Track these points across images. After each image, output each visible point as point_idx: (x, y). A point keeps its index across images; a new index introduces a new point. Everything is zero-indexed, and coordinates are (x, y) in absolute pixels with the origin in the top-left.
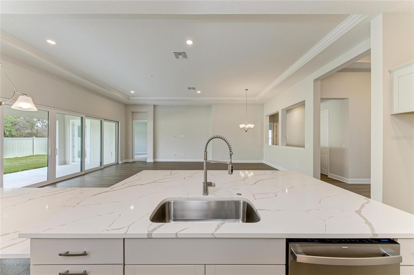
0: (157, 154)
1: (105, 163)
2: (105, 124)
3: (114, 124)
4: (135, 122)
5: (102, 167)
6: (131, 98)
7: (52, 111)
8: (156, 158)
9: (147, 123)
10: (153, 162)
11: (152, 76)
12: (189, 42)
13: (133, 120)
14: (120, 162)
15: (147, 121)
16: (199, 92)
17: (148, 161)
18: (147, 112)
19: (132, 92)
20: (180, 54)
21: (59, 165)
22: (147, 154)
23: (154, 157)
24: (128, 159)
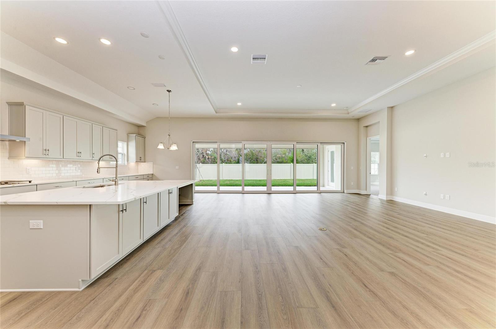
8: (392, 196)
10: (387, 199)
13: (367, 137)
14: (345, 192)
17: (380, 197)
18: (380, 122)
19: (334, 105)
23: (389, 192)
24: (360, 190)
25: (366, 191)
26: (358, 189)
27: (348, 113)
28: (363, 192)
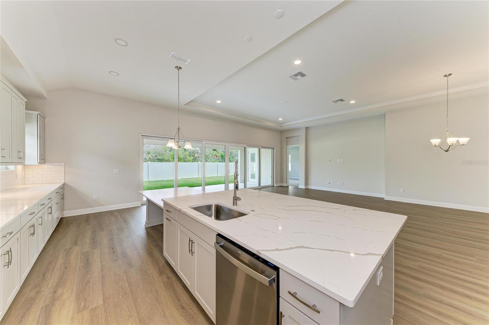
0: (310, 180)
1: (263, 184)
2: (262, 150)
3: (270, 151)
4: (290, 147)
5: (260, 187)
6: (283, 125)
7: (227, 145)
8: (308, 185)
9: (299, 147)
10: (304, 188)
11: (287, 102)
12: (298, 62)
13: (287, 145)
14: (275, 185)
15: (298, 145)
16: (353, 102)
17: (300, 187)
18: (299, 136)
19: (280, 119)
20: (296, 75)
21: (241, 183)
22: (299, 180)
23: (307, 183)
24: (283, 183)
25: (286, 184)
26: (281, 183)
27: (281, 126)
28: (285, 185)
